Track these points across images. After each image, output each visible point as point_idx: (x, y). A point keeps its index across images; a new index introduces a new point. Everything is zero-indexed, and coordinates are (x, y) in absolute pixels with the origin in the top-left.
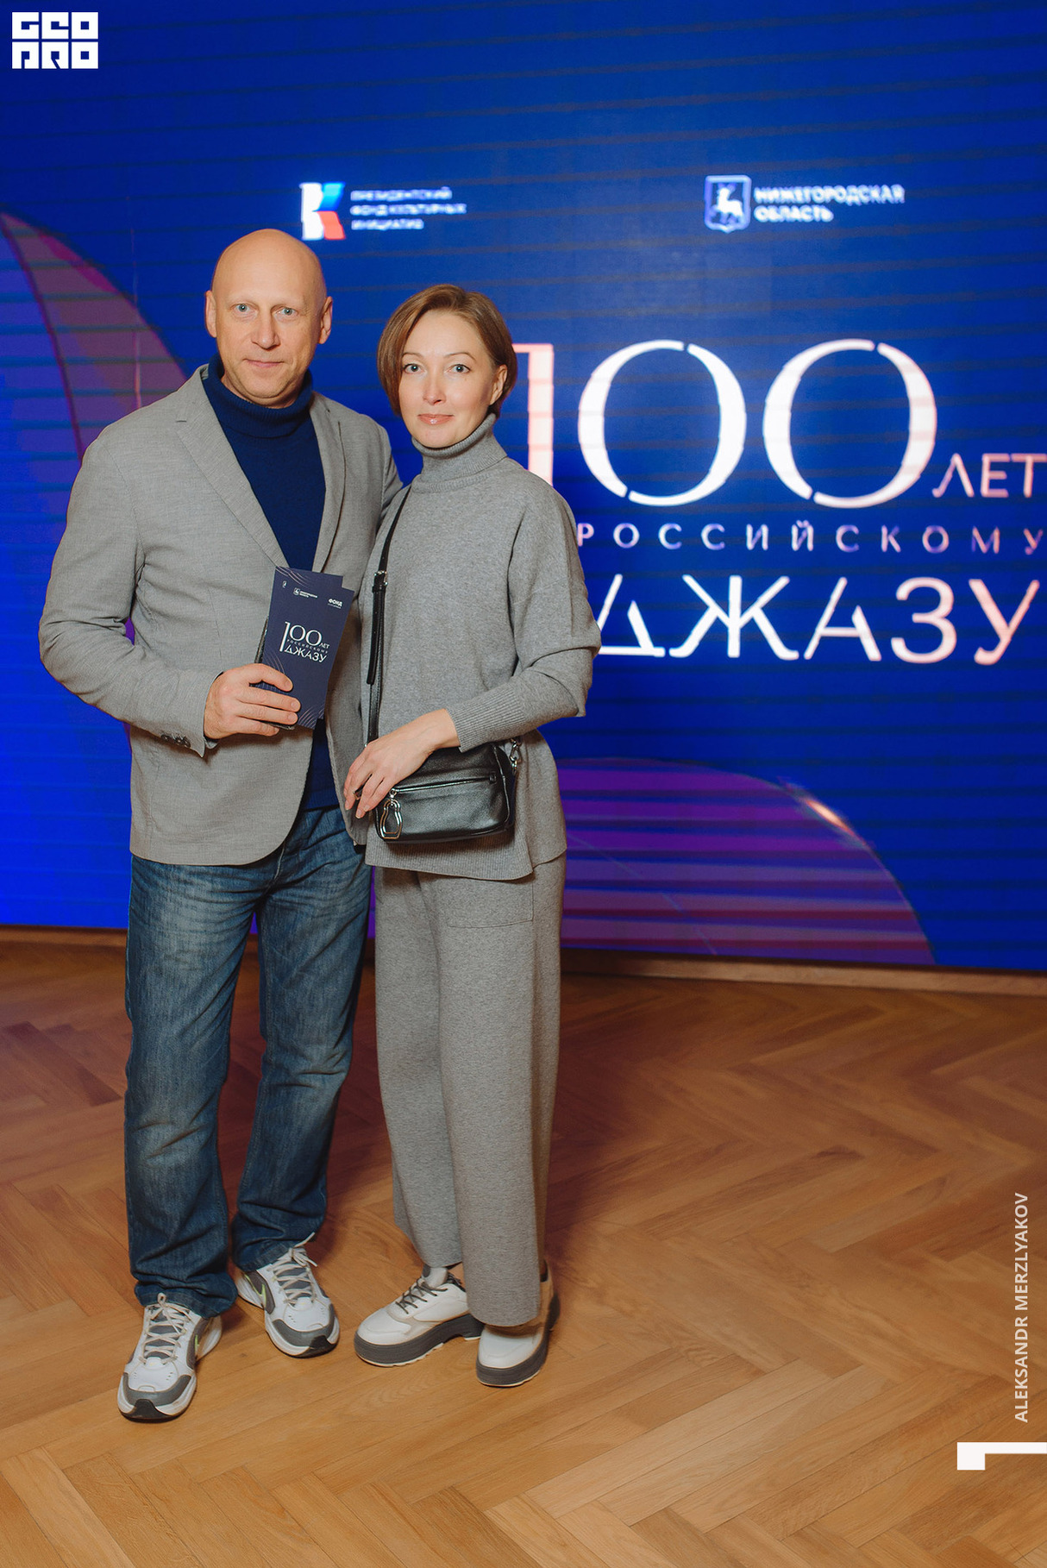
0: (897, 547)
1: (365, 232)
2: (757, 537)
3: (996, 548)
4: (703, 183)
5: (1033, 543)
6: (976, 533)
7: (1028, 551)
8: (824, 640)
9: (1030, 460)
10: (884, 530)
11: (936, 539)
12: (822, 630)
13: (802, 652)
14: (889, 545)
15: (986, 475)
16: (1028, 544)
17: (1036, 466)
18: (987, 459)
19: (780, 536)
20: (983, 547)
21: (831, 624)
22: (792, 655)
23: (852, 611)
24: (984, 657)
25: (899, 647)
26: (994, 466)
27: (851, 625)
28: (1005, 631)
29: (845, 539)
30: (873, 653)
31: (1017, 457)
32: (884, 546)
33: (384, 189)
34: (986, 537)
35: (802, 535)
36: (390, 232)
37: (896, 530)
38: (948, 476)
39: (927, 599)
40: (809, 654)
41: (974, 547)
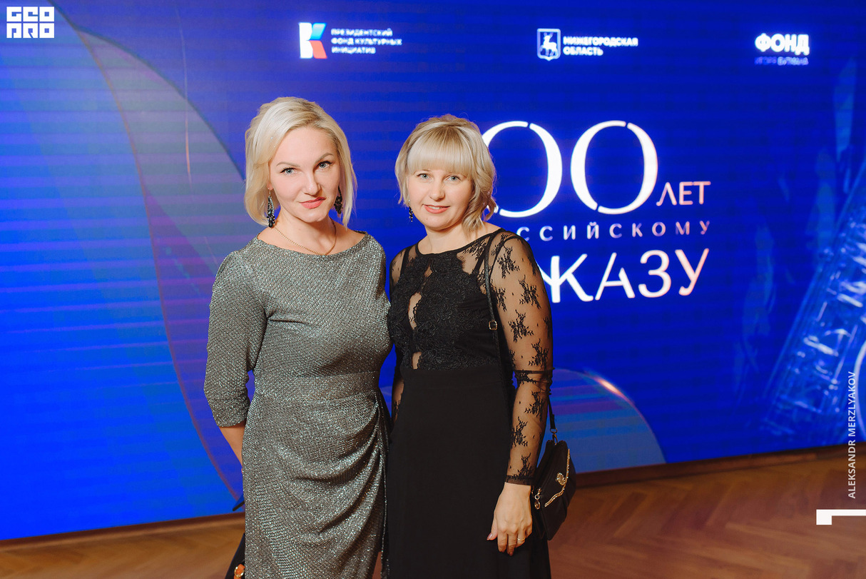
0: (640, 234)
1: (340, 54)
2: (569, 232)
3: (688, 232)
4: (536, 32)
5: (704, 228)
6: (678, 225)
7: (703, 233)
8: (606, 289)
9: (702, 185)
10: (634, 225)
11: (659, 229)
12: (605, 283)
13: (594, 295)
14: (637, 233)
15: (682, 193)
16: (702, 229)
17: (705, 187)
18: (682, 185)
19: (581, 232)
20: (682, 232)
21: (609, 279)
22: (589, 298)
23: (618, 272)
24: (684, 292)
25: (643, 289)
26: (686, 188)
27: (618, 279)
28: (693, 276)
29: (616, 231)
30: (630, 294)
31: (696, 183)
32: (634, 235)
33: (351, 28)
34: (683, 226)
35: (593, 230)
36: (355, 55)
37: (640, 225)
38: (664, 194)
39: (655, 262)
40: (598, 297)
41: (677, 233)
